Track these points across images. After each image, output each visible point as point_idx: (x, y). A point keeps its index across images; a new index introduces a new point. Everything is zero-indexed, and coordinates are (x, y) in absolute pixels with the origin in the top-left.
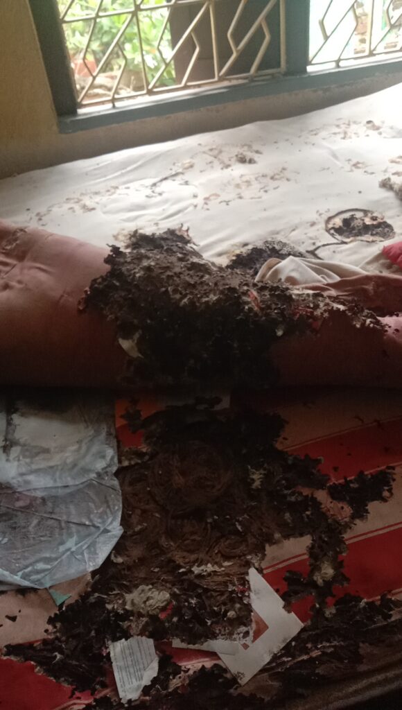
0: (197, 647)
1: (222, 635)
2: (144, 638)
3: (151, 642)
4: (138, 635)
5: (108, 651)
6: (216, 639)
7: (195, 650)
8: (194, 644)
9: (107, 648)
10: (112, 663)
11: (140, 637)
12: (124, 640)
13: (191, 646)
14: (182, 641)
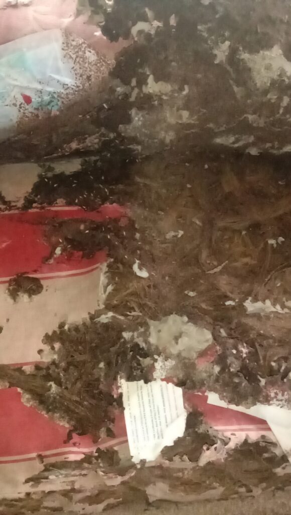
0: (240, 409)
1: (278, 400)
2: (170, 385)
3: (179, 391)
4: (162, 380)
5: (120, 391)
6: (269, 405)
7: (238, 412)
8: (237, 405)
9: (118, 387)
10: (124, 409)
11: (165, 383)
12: (142, 382)
13: (233, 407)
14: (222, 398)
